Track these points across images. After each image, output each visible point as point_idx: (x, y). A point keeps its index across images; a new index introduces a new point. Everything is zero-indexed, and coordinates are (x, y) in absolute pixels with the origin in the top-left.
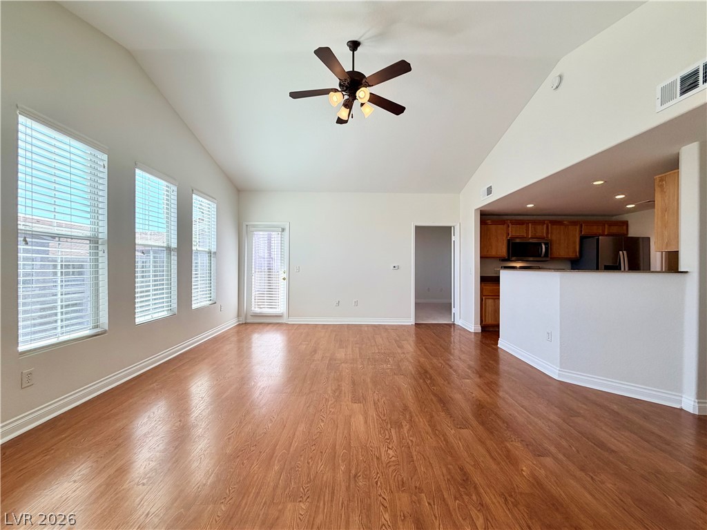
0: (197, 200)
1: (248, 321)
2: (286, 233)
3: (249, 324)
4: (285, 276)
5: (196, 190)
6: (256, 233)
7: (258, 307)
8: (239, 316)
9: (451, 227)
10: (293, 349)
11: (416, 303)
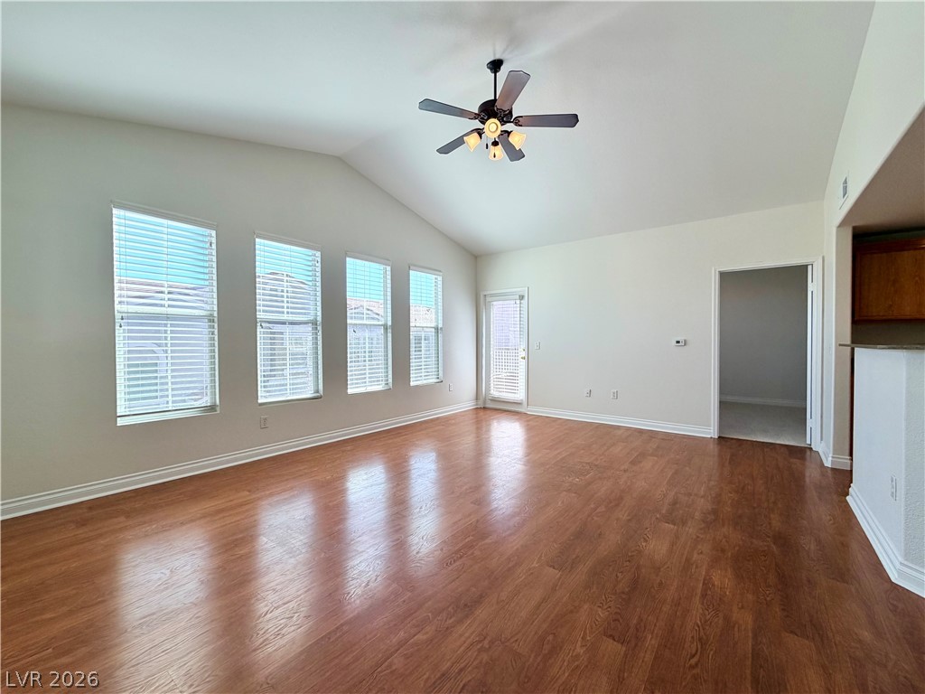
0: (414, 276)
1: (488, 406)
2: (525, 302)
3: (487, 409)
4: (524, 354)
5: (415, 266)
6: (495, 303)
7: (498, 390)
8: (477, 398)
9: (807, 266)
10: (532, 446)
11: (721, 402)
